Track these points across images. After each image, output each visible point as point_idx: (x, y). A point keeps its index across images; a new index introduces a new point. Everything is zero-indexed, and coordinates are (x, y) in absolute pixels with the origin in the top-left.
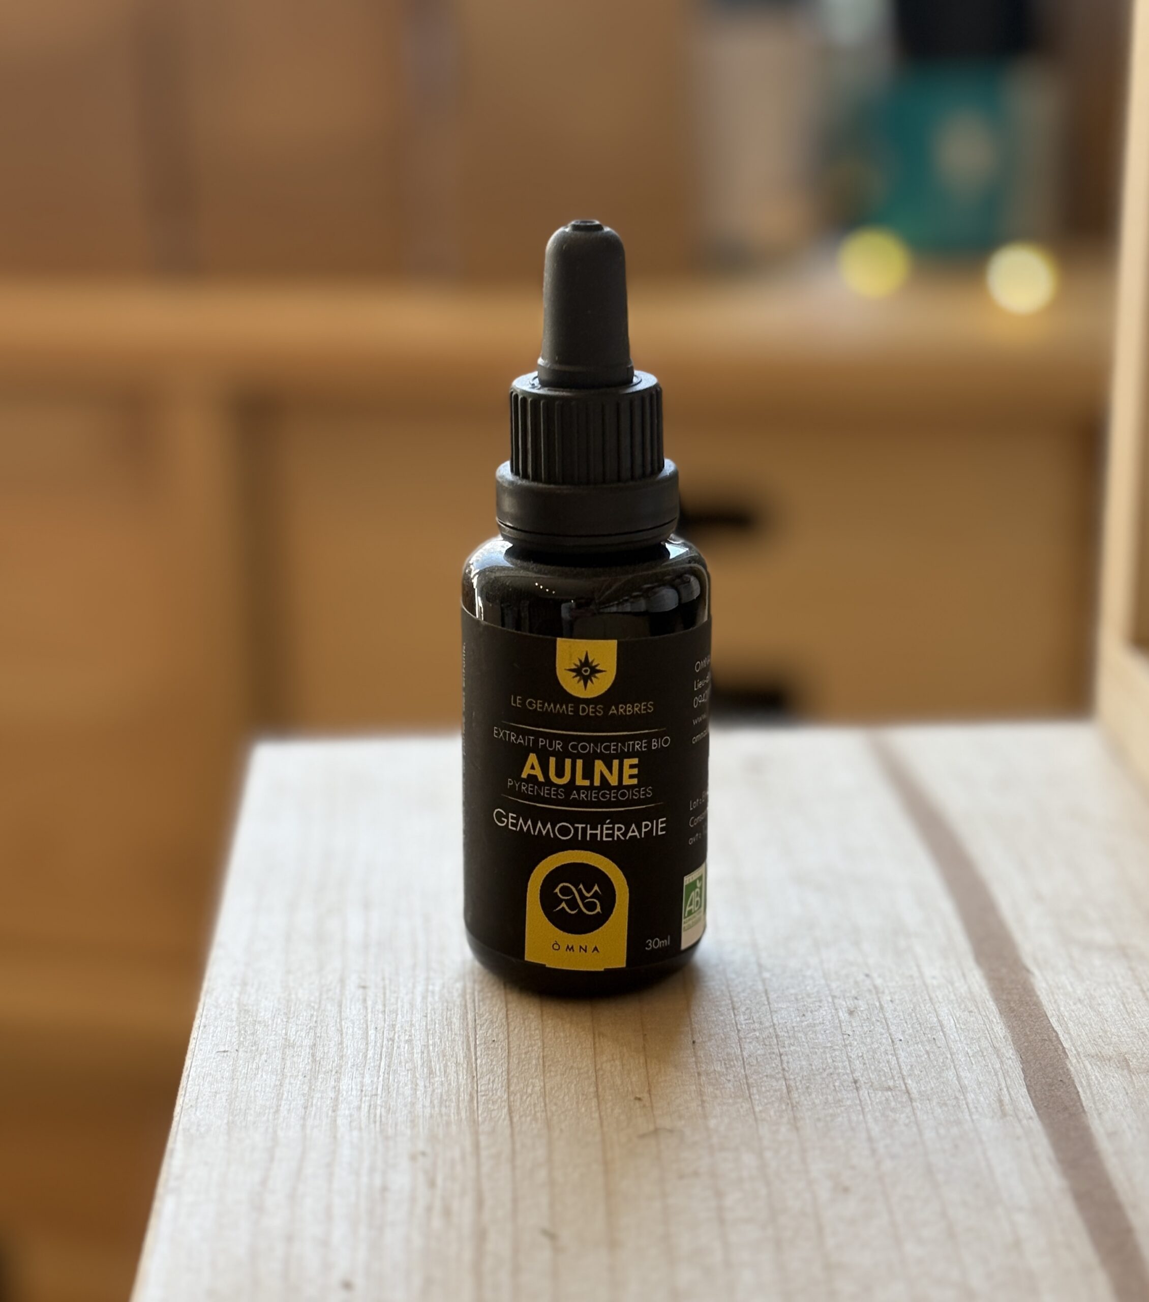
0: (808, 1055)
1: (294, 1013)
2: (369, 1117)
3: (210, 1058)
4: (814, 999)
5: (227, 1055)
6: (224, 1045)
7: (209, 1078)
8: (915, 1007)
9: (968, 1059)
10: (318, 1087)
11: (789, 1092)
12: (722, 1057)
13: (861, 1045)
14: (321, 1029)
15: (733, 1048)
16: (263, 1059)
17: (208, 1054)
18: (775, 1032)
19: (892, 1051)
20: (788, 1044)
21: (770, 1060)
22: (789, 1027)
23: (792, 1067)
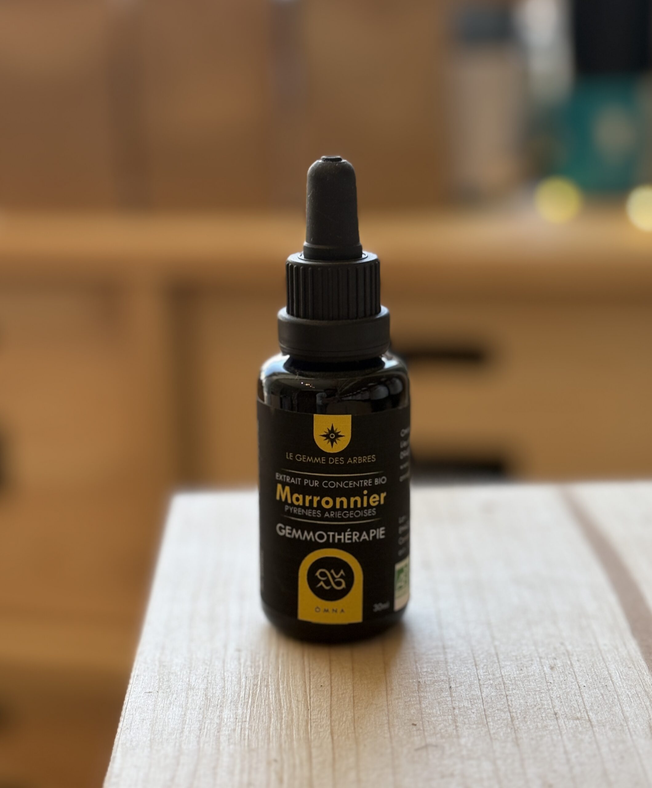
0: (525, 696)
1: (193, 668)
2: (241, 736)
3: (140, 696)
4: (528, 659)
5: (151, 695)
6: (150, 688)
7: (140, 710)
8: (593, 664)
9: (629, 699)
10: (209, 716)
11: (512, 721)
12: (469, 697)
13: (558, 690)
14: (212, 678)
15: (476, 691)
16: (174, 698)
17: (139, 694)
18: (503, 681)
19: (579, 694)
20: (512, 688)
21: (500, 699)
22: (512, 677)
23: (514, 704)
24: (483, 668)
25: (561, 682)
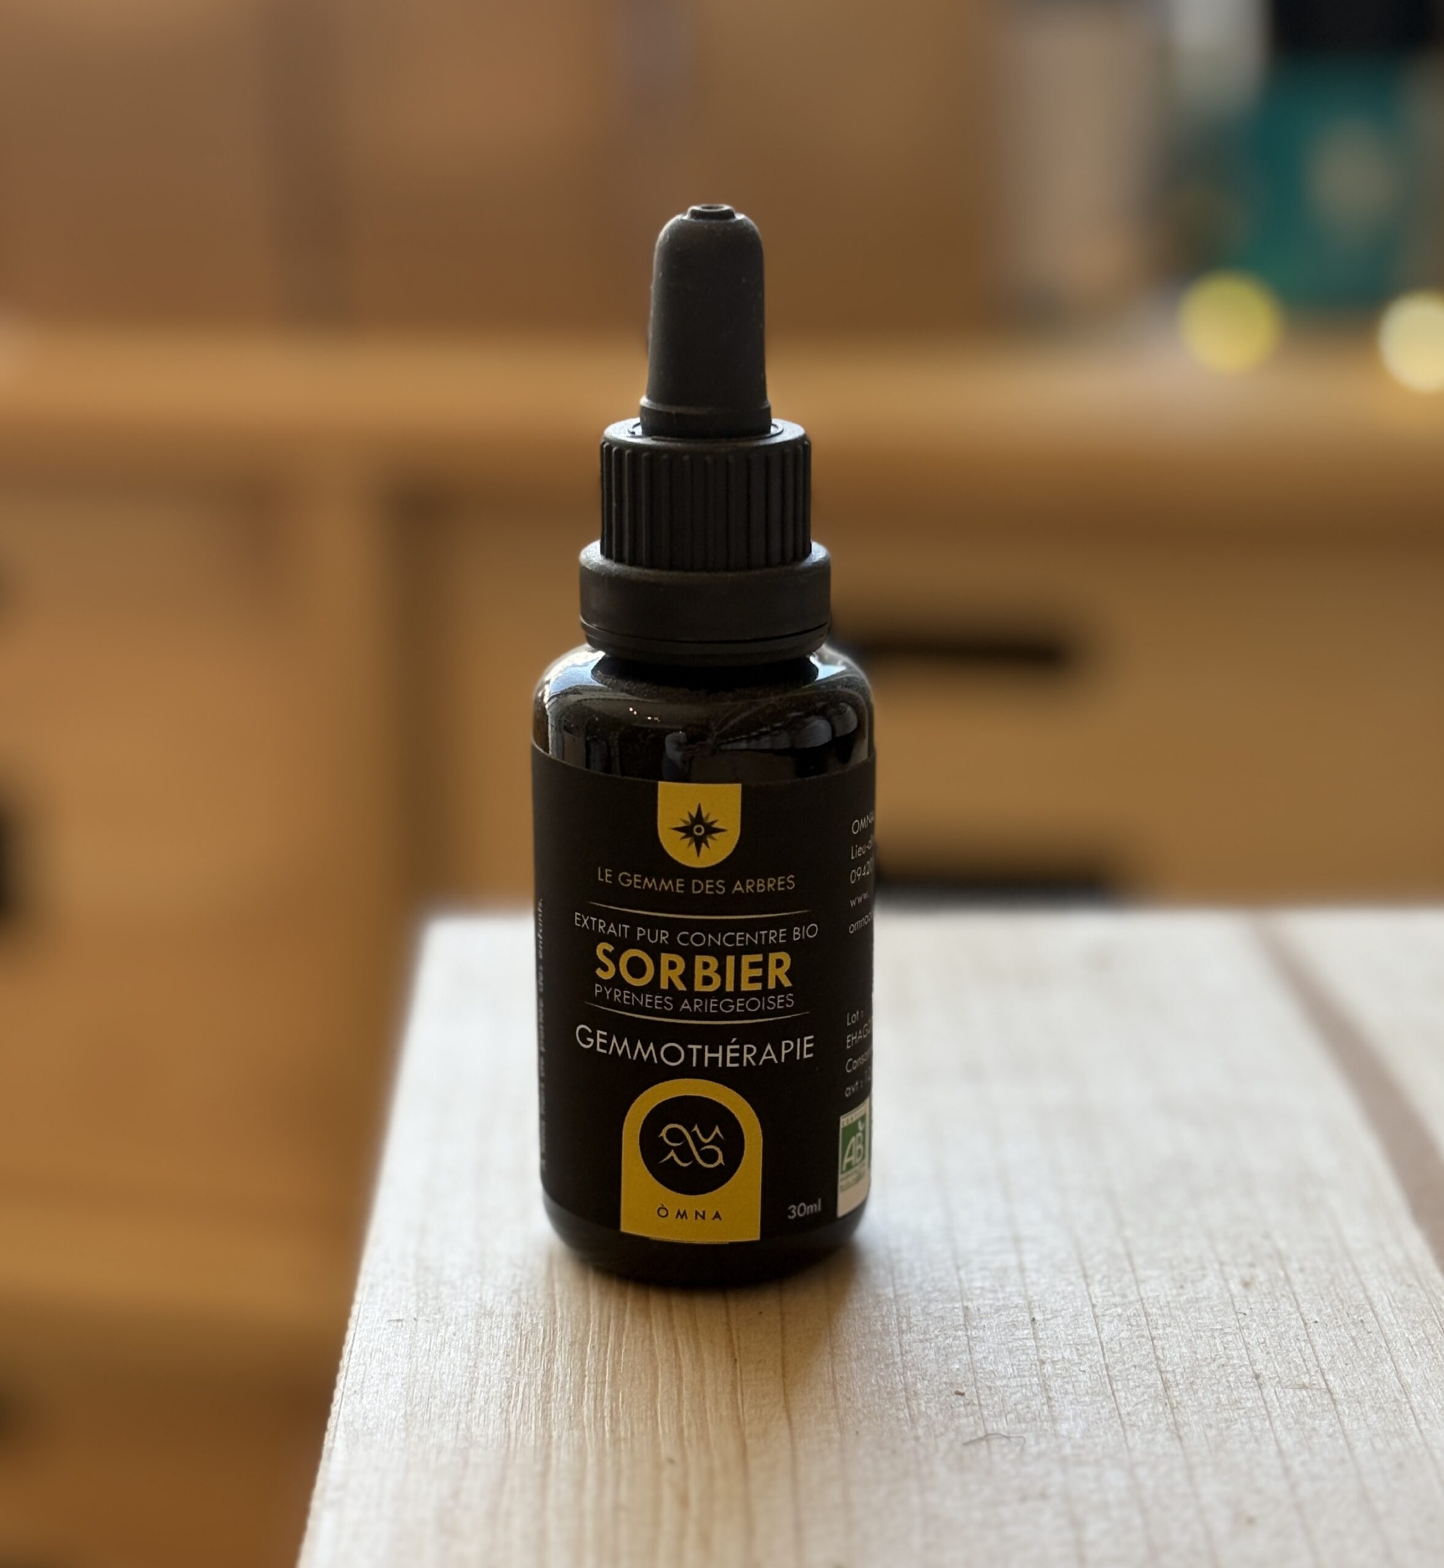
0: (1191, 1340)
1: (490, 1269)
2: (594, 1412)
3: (379, 1329)
4: (1195, 1266)
5: (402, 1326)
6: (398, 1312)
7: (379, 1355)
8: (1332, 1278)
9: (1410, 1349)
10: (526, 1369)
11: (1166, 1389)
12: (1073, 1339)
14: (527, 1292)
15: (1088, 1328)
16: (451, 1332)
17: (377, 1324)
18: (1144, 1308)
19: (1306, 1335)
20: (1163, 1324)
21: (1138, 1344)
22: (1164, 1303)
23: (1168, 1356)
24: (1100, 1282)
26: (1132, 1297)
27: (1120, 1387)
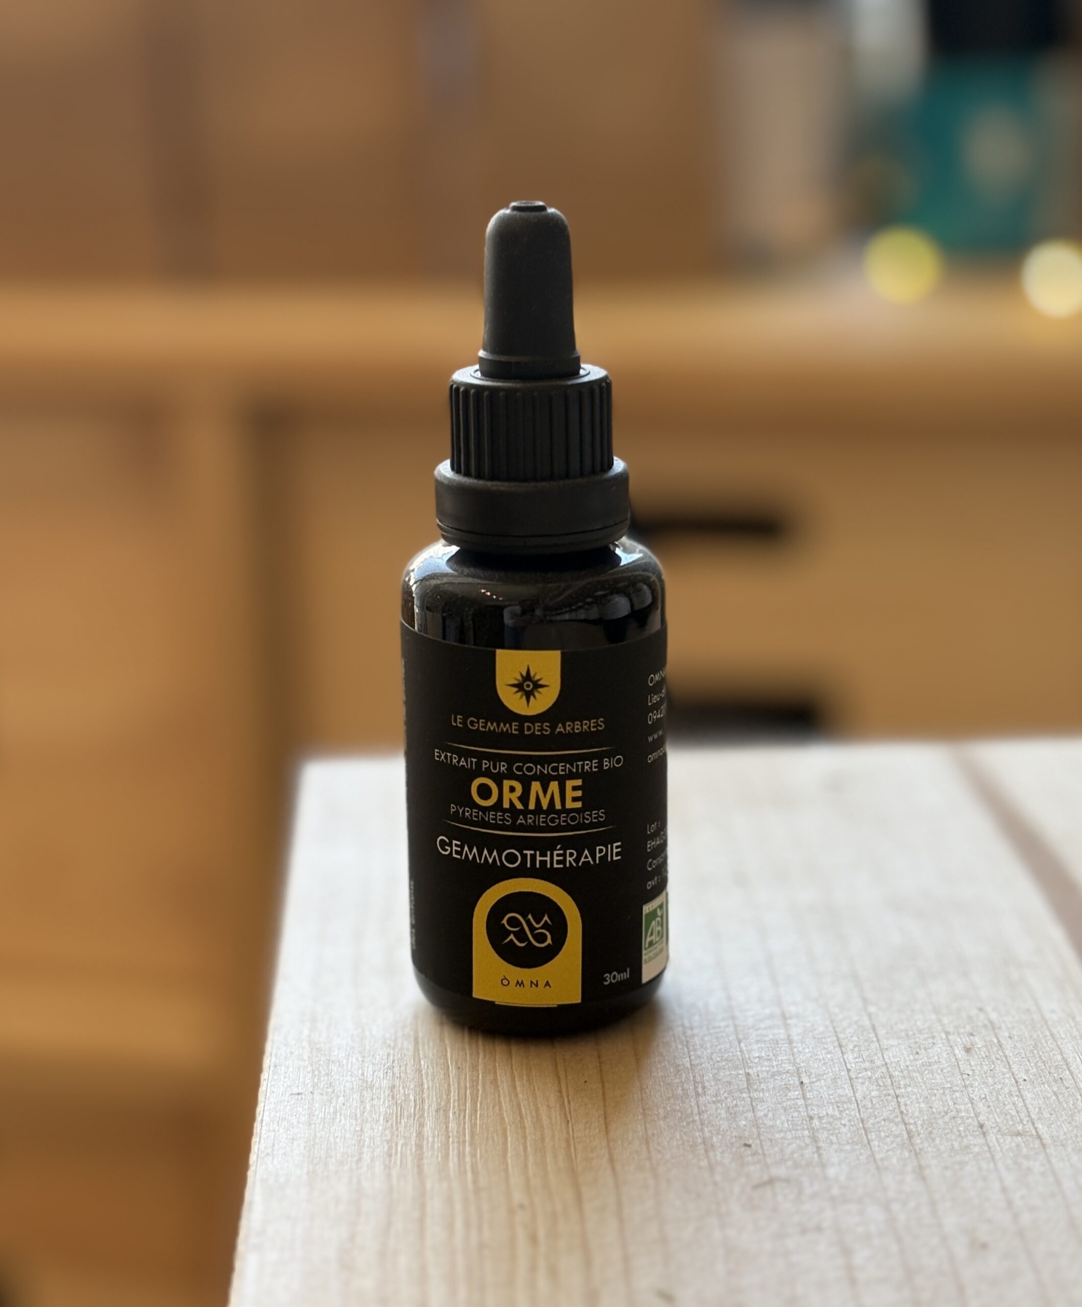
0: (927, 1097)
1: (370, 1051)
2: (458, 1166)
3: (284, 1101)
4: (926, 1036)
5: (302, 1098)
6: (298, 1087)
7: (285, 1123)
8: (1035, 1044)
10: (402, 1132)
11: (910, 1138)
12: (834, 1099)
14: (400, 1069)
15: (845, 1089)
16: (341, 1102)
17: (281, 1097)
18: (888, 1071)
19: (1018, 1092)
20: (904, 1084)
21: (886, 1101)
22: (903, 1067)
23: (910, 1111)
24: (852, 1051)
25: (986, 1073)
26: (879, 1062)
27: (874, 1137)
